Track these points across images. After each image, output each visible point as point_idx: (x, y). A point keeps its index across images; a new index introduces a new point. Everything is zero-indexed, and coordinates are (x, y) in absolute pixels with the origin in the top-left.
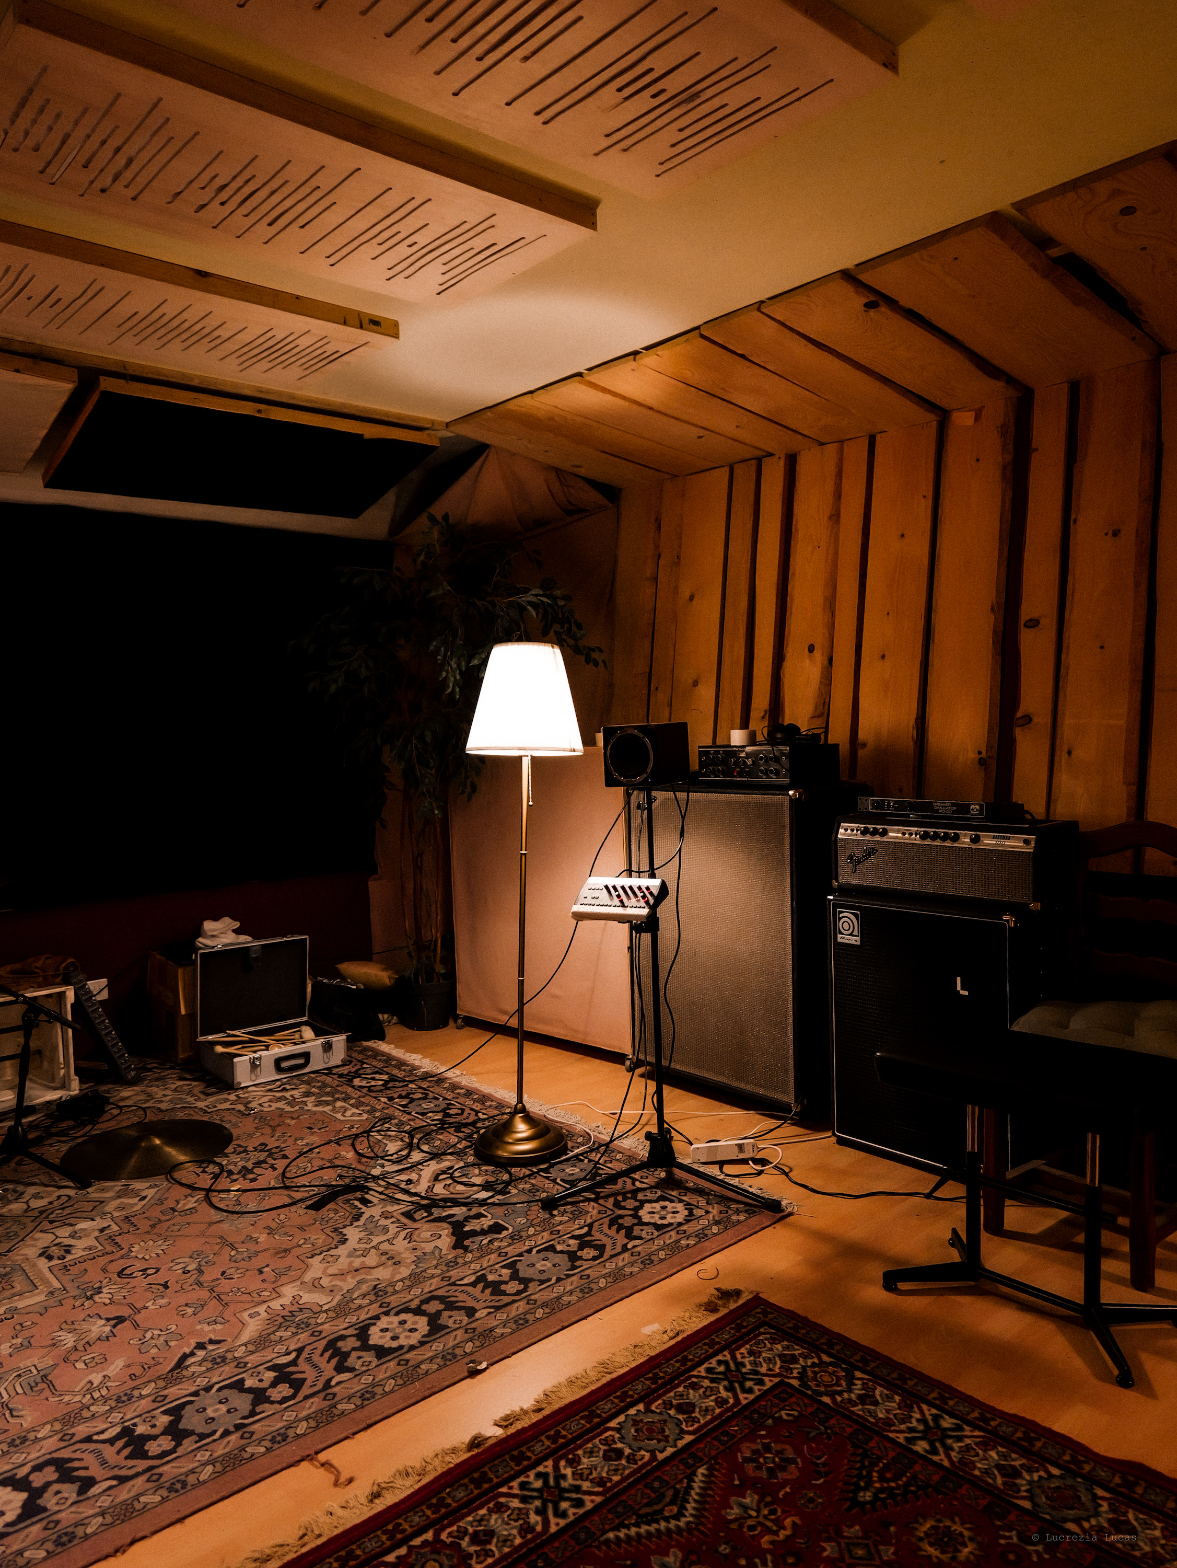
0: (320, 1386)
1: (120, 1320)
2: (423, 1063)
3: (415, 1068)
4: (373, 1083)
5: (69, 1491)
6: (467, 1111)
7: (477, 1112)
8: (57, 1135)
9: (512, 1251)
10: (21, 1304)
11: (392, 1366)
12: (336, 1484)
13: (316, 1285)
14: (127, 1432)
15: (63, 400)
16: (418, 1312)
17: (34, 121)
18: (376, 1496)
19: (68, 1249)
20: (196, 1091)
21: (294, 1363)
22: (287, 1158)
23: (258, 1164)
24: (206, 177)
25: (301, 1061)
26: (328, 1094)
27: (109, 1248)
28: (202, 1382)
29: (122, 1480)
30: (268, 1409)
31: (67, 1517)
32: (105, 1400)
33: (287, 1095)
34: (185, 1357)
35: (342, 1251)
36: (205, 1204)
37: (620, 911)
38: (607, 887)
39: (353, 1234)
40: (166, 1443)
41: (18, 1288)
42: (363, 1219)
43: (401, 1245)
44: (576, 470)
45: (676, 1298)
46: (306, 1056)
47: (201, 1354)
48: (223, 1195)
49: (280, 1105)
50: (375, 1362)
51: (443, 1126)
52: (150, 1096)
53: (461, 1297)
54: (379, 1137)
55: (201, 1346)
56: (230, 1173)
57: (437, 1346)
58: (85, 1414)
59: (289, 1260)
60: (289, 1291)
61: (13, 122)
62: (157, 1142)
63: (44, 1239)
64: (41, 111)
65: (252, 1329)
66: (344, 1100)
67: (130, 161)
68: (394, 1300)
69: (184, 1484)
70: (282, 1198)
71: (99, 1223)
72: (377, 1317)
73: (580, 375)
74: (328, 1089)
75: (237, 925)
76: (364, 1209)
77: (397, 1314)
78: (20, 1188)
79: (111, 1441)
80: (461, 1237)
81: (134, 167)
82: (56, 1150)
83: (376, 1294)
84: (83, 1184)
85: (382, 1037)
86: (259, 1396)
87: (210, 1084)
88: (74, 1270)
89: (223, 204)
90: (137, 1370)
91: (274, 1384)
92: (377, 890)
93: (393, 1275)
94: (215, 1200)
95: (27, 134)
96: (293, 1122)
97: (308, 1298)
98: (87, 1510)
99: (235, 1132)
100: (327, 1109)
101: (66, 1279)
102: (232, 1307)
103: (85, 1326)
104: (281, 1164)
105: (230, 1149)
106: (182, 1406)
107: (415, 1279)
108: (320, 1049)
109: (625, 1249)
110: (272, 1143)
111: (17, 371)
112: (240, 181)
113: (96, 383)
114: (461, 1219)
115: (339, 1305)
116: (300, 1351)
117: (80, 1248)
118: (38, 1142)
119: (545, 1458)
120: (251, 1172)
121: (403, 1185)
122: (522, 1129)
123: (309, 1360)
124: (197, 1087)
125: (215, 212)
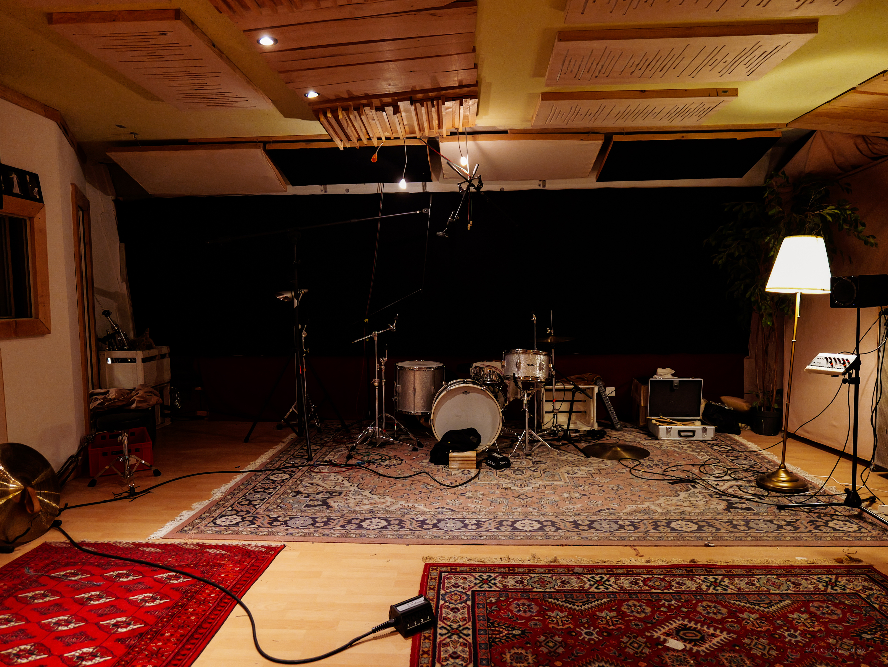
0: (645, 531)
1: (585, 495)
2: (752, 446)
3: (747, 447)
4: (723, 449)
5: (553, 529)
6: (764, 468)
7: (768, 469)
8: (584, 441)
9: (750, 517)
10: (555, 483)
11: (675, 534)
12: (637, 555)
13: (659, 505)
14: (575, 522)
15: (600, 147)
16: (696, 523)
17: (569, 64)
18: (648, 561)
19: (575, 473)
20: (642, 438)
21: (639, 523)
22: (668, 465)
23: (656, 465)
24: (631, 63)
25: (691, 434)
26: (699, 449)
27: (589, 476)
28: (604, 518)
29: (569, 531)
30: (623, 530)
31: (550, 534)
32: (571, 512)
33: (680, 446)
34: (602, 510)
35: (675, 499)
36: (629, 473)
37: (830, 370)
38: (826, 358)
39: (682, 495)
40: (586, 528)
41: (556, 478)
42: (689, 492)
43: (701, 503)
44: (876, 135)
45: (824, 554)
46: (694, 432)
47: (607, 511)
48: (637, 471)
49: (675, 449)
50: (669, 531)
51: (747, 470)
52: (624, 436)
53: (717, 524)
54: (713, 468)
55: (608, 509)
56: (643, 465)
57: (697, 535)
58: (564, 514)
59: (652, 496)
60: (647, 504)
61: (563, 67)
62: (619, 449)
63: (568, 469)
64: (570, 61)
65: (628, 509)
66: (705, 452)
67: (603, 66)
68: (687, 517)
69: (587, 538)
70: (661, 477)
71: (589, 469)
72: (678, 520)
73: (854, 88)
74: (700, 447)
75: (674, 372)
76: (692, 488)
77: (686, 521)
78: (566, 453)
79: (570, 522)
80: (730, 507)
81: (605, 67)
82: (582, 445)
83: (681, 514)
84: (588, 457)
85: (738, 433)
86: (622, 527)
87: (649, 436)
88: (575, 479)
89: (640, 69)
90: (585, 509)
91: (628, 525)
92: (748, 364)
93: (692, 511)
94: (632, 472)
95: (568, 68)
96: (678, 455)
97: (653, 507)
98: (556, 534)
99: (651, 454)
100: (695, 454)
101: (572, 481)
102: (624, 502)
103: (573, 494)
104: (665, 467)
105: (647, 458)
106: (595, 521)
107: (700, 514)
108: (701, 431)
109: (810, 531)
110: (665, 460)
111: (582, 140)
112: (644, 61)
113: (612, 138)
114: (734, 502)
115: (664, 513)
116: (642, 520)
117: (579, 474)
118: (577, 441)
119: (720, 575)
120: (652, 467)
121: (714, 486)
122: (783, 476)
123: (644, 523)
124: (644, 436)
125: (637, 73)
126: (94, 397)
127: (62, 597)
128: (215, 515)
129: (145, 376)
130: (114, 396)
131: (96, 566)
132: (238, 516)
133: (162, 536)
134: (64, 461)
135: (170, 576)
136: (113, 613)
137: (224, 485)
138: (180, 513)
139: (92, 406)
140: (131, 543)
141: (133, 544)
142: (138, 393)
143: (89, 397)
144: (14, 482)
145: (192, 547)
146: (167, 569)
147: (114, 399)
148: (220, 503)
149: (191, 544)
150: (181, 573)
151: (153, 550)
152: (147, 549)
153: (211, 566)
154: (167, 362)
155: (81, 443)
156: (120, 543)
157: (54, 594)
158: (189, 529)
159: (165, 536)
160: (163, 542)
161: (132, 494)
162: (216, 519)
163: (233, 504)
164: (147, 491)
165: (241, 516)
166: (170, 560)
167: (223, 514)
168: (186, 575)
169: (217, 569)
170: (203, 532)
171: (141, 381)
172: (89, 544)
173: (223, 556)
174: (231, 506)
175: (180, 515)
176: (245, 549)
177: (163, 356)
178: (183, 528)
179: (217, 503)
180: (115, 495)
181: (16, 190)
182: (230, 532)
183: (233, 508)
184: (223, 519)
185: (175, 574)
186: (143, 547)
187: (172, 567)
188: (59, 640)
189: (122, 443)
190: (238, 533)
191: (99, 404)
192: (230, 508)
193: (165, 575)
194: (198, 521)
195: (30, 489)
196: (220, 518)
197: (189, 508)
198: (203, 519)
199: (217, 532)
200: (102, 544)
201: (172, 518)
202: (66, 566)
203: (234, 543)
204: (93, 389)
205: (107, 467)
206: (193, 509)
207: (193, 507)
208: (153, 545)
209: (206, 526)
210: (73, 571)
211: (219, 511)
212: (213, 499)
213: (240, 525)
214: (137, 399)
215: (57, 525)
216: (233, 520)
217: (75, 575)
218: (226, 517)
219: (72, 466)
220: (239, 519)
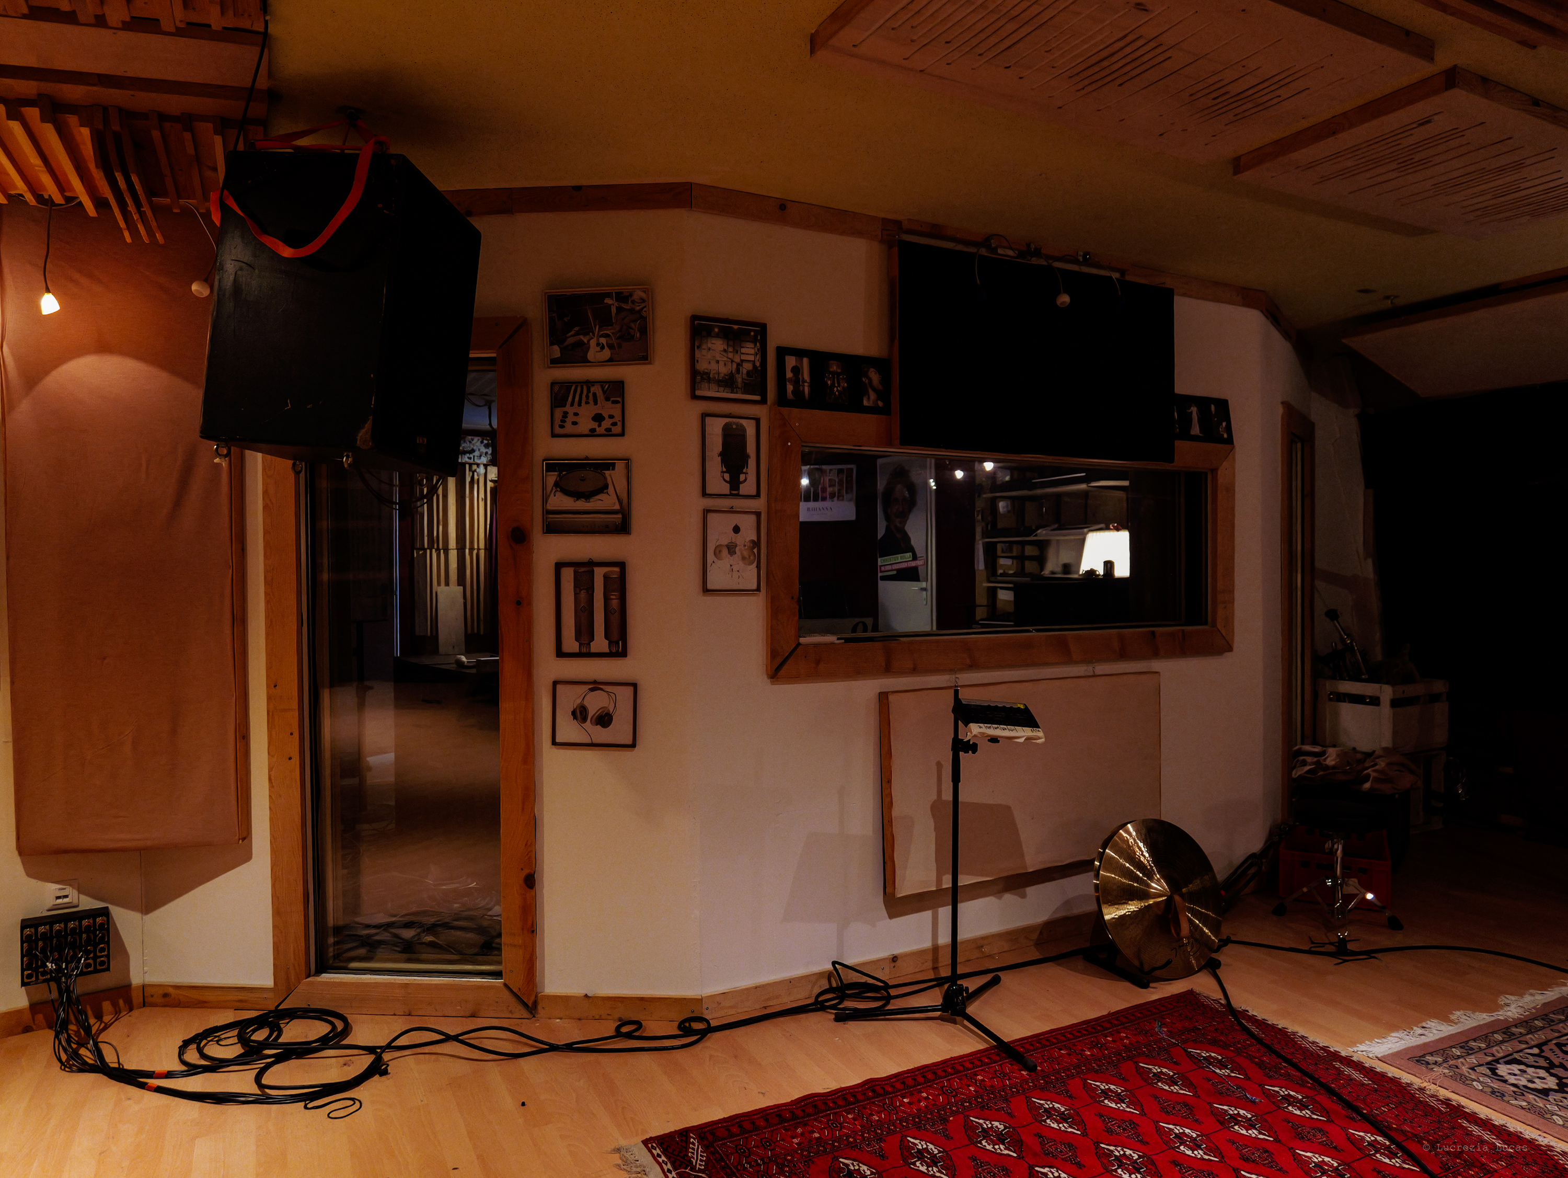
126: (1302, 758)
127: (1196, 1096)
128: (1499, 1051)
129: (1395, 733)
130: (1333, 763)
131: (1256, 1064)
132: (1552, 1075)
133: (1379, 1056)
134: (1241, 859)
135: (1378, 1143)
136: (1264, 1165)
137: (1531, 991)
138: (1424, 1021)
139: (1296, 774)
140: (1321, 1045)
141: (1324, 1048)
142: (1375, 765)
143: (1292, 757)
144: (1158, 880)
145: (1433, 1103)
146: (1377, 1127)
147: (1334, 767)
148: (1514, 1030)
149: (1433, 1096)
150: (1400, 1147)
151: (1356, 1075)
152: (1347, 1071)
153: (1465, 1161)
154: (1441, 710)
155: (1271, 834)
156: (1303, 1037)
157: (1187, 1084)
158: (1436, 1063)
159: (1384, 1056)
160: (1380, 1067)
161: (1341, 952)
162: (1497, 1061)
163: (1546, 1043)
164: (1370, 954)
165: (1559, 1078)
166: (1383, 1111)
167: (1516, 1056)
168: (1410, 1156)
169: (1477, 1173)
170: (1463, 1079)
171: (1387, 742)
172: (1253, 1019)
173: (1496, 1154)
174: (1539, 1046)
175: (1424, 1024)
176: (1551, 1158)
177: (1434, 698)
178: (1424, 1056)
179: (1508, 1028)
180: (1313, 943)
181: (1196, 430)
182: (1524, 1104)
183: (1542, 1051)
184: (1515, 1068)
185: (1388, 1143)
186: (1341, 1063)
187: (1384, 1126)
188: (1177, 1168)
189: (1333, 853)
190: (1542, 1114)
191: (1307, 772)
192: (1536, 1051)
193: (1369, 1138)
194: (1457, 1052)
195: (1177, 898)
196: (1507, 1063)
197: (1445, 1018)
198: (1470, 1051)
199: (1493, 1092)
200: (1273, 1027)
201: (1406, 1025)
202: (1213, 1044)
203: (1529, 1133)
204: (1303, 743)
205: (1305, 890)
206: (1452, 1021)
207: (1452, 1017)
208: (1358, 1066)
209: (1473, 1069)
210: (1220, 1058)
211: (1507, 1048)
212: (1501, 1015)
213: (1550, 1098)
214: (1373, 774)
215: (1212, 967)
216: (1537, 1080)
217: (1222, 1066)
218: (1522, 1067)
219: (1252, 871)
220: (1552, 1083)
